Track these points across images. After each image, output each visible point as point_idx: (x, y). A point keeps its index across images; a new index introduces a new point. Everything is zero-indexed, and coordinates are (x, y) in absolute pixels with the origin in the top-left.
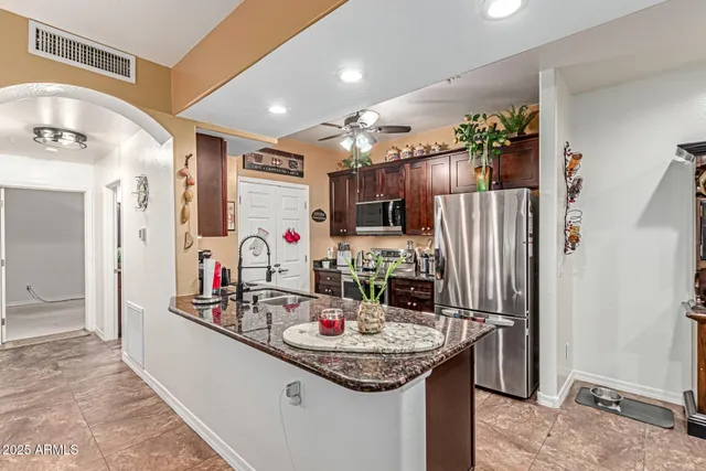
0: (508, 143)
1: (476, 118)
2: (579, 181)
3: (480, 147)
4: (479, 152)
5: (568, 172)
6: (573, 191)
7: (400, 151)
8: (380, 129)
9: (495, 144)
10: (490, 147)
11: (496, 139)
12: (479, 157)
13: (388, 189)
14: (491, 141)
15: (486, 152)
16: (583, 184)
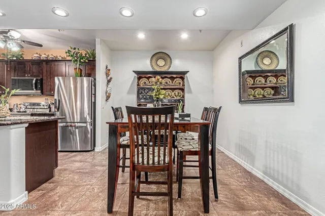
0: (87, 61)
1: (75, 49)
2: (111, 78)
3: (76, 61)
4: (76, 62)
5: (107, 75)
6: (109, 81)
7: (40, 55)
8: (24, 42)
9: (82, 60)
10: (80, 61)
11: (82, 59)
12: (76, 64)
13: (33, 73)
14: (80, 59)
15: (78, 63)
16: (112, 80)
